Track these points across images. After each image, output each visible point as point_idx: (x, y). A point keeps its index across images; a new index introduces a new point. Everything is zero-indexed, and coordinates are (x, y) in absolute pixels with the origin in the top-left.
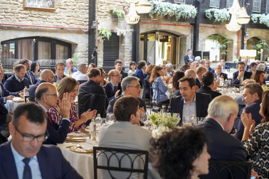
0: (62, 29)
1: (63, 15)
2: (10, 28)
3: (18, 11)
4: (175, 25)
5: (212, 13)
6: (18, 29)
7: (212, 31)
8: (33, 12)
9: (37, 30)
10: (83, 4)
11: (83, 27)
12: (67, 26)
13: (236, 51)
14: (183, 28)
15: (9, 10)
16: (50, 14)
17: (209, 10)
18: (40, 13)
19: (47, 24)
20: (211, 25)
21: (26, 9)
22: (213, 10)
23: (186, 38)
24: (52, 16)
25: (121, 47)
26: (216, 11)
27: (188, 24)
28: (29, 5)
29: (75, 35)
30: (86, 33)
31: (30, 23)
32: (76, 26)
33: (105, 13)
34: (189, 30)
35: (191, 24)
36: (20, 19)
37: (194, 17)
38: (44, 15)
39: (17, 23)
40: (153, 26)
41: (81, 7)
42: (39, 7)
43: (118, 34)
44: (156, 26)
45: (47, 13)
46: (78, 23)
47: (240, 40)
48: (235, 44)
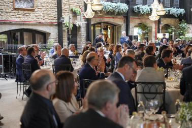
0: (40, 23)
1: (40, 13)
2: (5, 23)
3: (9, 11)
4: (114, 18)
5: (138, 8)
6: (10, 23)
7: (137, 21)
8: (20, 11)
9: (24, 24)
10: (53, 5)
11: (54, 21)
12: (43, 21)
13: (155, 34)
14: (119, 20)
15: (4, 10)
16: (32, 12)
17: (136, 7)
18: (25, 12)
19: (30, 20)
20: (137, 17)
21: (15, 9)
22: (139, 6)
23: (121, 26)
24: (33, 14)
25: (78, 34)
26: (141, 7)
27: (122, 17)
28: (17, 6)
29: (49, 27)
30: (56, 25)
31: (18, 19)
32: (49, 21)
33: (68, 11)
34: (123, 21)
35: (124, 17)
36: (11, 17)
37: (126, 12)
38: (27, 13)
39: (10, 19)
40: (99, 19)
41: (52, 7)
42: (24, 7)
43: (77, 26)
44: (101, 19)
45: (30, 12)
46: (50, 18)
47: (157, 27)
48: (154, 30)
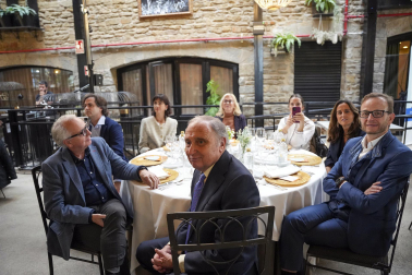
0: (206, 41)
1: (208, 20)
2: (122, 50)
3: (132, 24)
6: (134, 49)
8: (155, 23)
12: (218, 36)
15: (120, 25)
16: (184, 21)
18: (167, 22)
19: (180, 37)
21: (143, 19)
24: (187, 24)
25: (342, 66)
28: (147, 12)
29: (234, 50)
31: (151, 39)
32: (234, 36)
36: (136, 35)
38: (173, 24)
39: (133, 40)
42: (163, 13)
43: (319, 42)
45: (180, 21)
46: (239, 29)
